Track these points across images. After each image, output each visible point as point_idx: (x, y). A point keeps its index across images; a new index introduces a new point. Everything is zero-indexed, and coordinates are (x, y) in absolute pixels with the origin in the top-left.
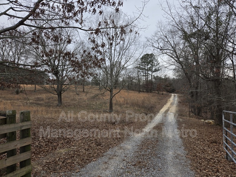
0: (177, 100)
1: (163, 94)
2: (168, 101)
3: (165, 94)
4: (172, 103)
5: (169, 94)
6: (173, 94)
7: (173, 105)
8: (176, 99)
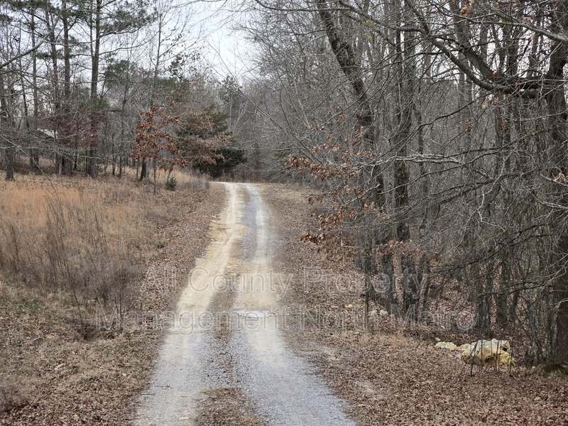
0: (269, 223)
1: (171, 186)
2: (214, 233)
3: (187, 185)
4: (238, 244)
5: (208, 186)
6: (232, 187)
7: (248, 257)
8: (261, 216)
